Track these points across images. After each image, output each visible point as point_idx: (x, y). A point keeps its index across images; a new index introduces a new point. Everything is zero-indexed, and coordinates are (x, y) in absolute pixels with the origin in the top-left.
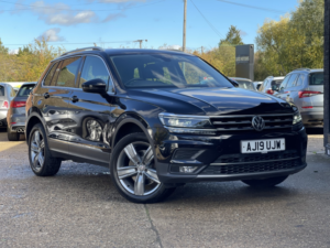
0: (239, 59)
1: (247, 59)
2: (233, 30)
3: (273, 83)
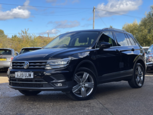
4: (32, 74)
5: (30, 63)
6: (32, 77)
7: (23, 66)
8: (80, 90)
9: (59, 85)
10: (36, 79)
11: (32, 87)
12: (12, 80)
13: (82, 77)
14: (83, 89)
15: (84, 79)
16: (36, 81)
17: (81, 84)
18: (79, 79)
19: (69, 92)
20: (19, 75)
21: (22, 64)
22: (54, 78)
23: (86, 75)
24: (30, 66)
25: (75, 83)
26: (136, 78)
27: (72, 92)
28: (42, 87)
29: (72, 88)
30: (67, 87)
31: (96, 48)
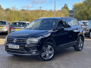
0: (70, 14)
1: (72, 14)
2: (66, 4)
3: (83, 23)
4: (18, 46)
5: (17, 39)
6: (18, 48)
7: (13, 41)
8: (46, 55)
9: (34, 53)
10: (21, 49)
11: (18, 53)
12: (7, 49)
13: (47, 48)
14: (47, 55)
15: (48, 49)
16: (21, 50)
17: (46, 51)
18: (45, 49)
19: (40, 57)
20: (11, 46)
21: (13, 40)
22: (31, 49)
23: (49, 47)
24: (17, 41)
25: (43, 51)
26: (78, 45)
27: (41, 57)
28: (24, 54)
29: (41, 54)
30: (38, 54)
31: (56, 30)
